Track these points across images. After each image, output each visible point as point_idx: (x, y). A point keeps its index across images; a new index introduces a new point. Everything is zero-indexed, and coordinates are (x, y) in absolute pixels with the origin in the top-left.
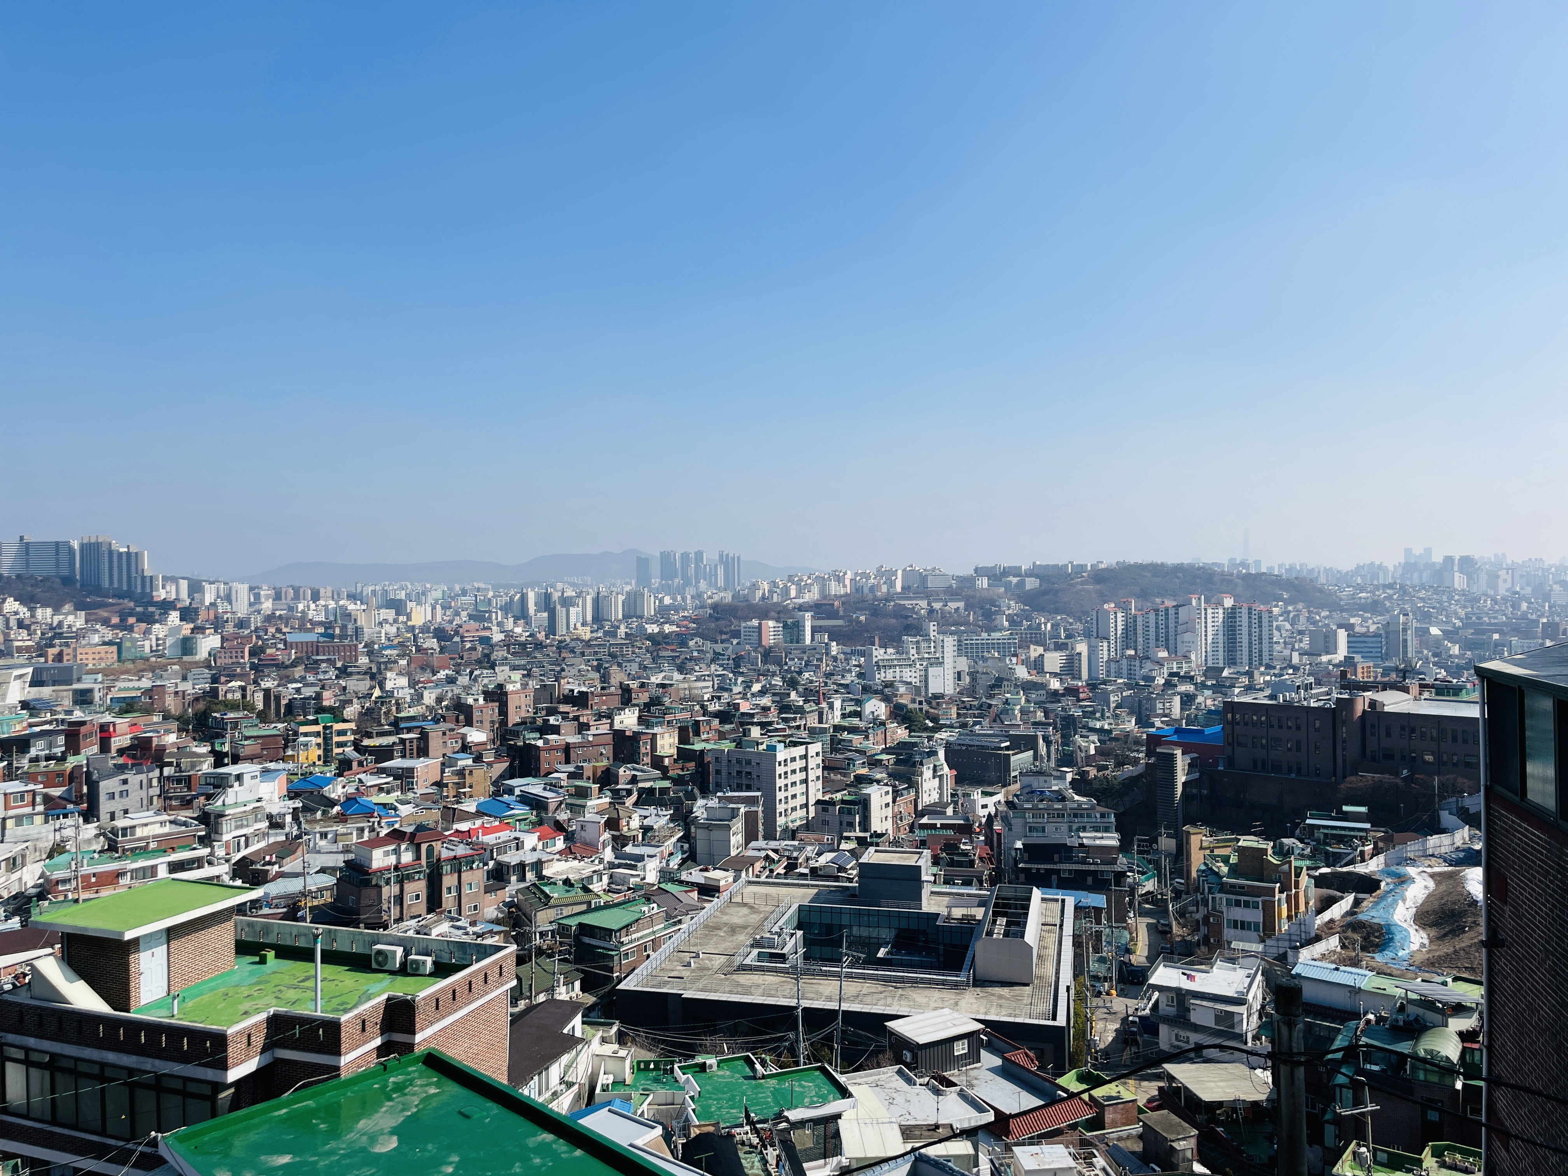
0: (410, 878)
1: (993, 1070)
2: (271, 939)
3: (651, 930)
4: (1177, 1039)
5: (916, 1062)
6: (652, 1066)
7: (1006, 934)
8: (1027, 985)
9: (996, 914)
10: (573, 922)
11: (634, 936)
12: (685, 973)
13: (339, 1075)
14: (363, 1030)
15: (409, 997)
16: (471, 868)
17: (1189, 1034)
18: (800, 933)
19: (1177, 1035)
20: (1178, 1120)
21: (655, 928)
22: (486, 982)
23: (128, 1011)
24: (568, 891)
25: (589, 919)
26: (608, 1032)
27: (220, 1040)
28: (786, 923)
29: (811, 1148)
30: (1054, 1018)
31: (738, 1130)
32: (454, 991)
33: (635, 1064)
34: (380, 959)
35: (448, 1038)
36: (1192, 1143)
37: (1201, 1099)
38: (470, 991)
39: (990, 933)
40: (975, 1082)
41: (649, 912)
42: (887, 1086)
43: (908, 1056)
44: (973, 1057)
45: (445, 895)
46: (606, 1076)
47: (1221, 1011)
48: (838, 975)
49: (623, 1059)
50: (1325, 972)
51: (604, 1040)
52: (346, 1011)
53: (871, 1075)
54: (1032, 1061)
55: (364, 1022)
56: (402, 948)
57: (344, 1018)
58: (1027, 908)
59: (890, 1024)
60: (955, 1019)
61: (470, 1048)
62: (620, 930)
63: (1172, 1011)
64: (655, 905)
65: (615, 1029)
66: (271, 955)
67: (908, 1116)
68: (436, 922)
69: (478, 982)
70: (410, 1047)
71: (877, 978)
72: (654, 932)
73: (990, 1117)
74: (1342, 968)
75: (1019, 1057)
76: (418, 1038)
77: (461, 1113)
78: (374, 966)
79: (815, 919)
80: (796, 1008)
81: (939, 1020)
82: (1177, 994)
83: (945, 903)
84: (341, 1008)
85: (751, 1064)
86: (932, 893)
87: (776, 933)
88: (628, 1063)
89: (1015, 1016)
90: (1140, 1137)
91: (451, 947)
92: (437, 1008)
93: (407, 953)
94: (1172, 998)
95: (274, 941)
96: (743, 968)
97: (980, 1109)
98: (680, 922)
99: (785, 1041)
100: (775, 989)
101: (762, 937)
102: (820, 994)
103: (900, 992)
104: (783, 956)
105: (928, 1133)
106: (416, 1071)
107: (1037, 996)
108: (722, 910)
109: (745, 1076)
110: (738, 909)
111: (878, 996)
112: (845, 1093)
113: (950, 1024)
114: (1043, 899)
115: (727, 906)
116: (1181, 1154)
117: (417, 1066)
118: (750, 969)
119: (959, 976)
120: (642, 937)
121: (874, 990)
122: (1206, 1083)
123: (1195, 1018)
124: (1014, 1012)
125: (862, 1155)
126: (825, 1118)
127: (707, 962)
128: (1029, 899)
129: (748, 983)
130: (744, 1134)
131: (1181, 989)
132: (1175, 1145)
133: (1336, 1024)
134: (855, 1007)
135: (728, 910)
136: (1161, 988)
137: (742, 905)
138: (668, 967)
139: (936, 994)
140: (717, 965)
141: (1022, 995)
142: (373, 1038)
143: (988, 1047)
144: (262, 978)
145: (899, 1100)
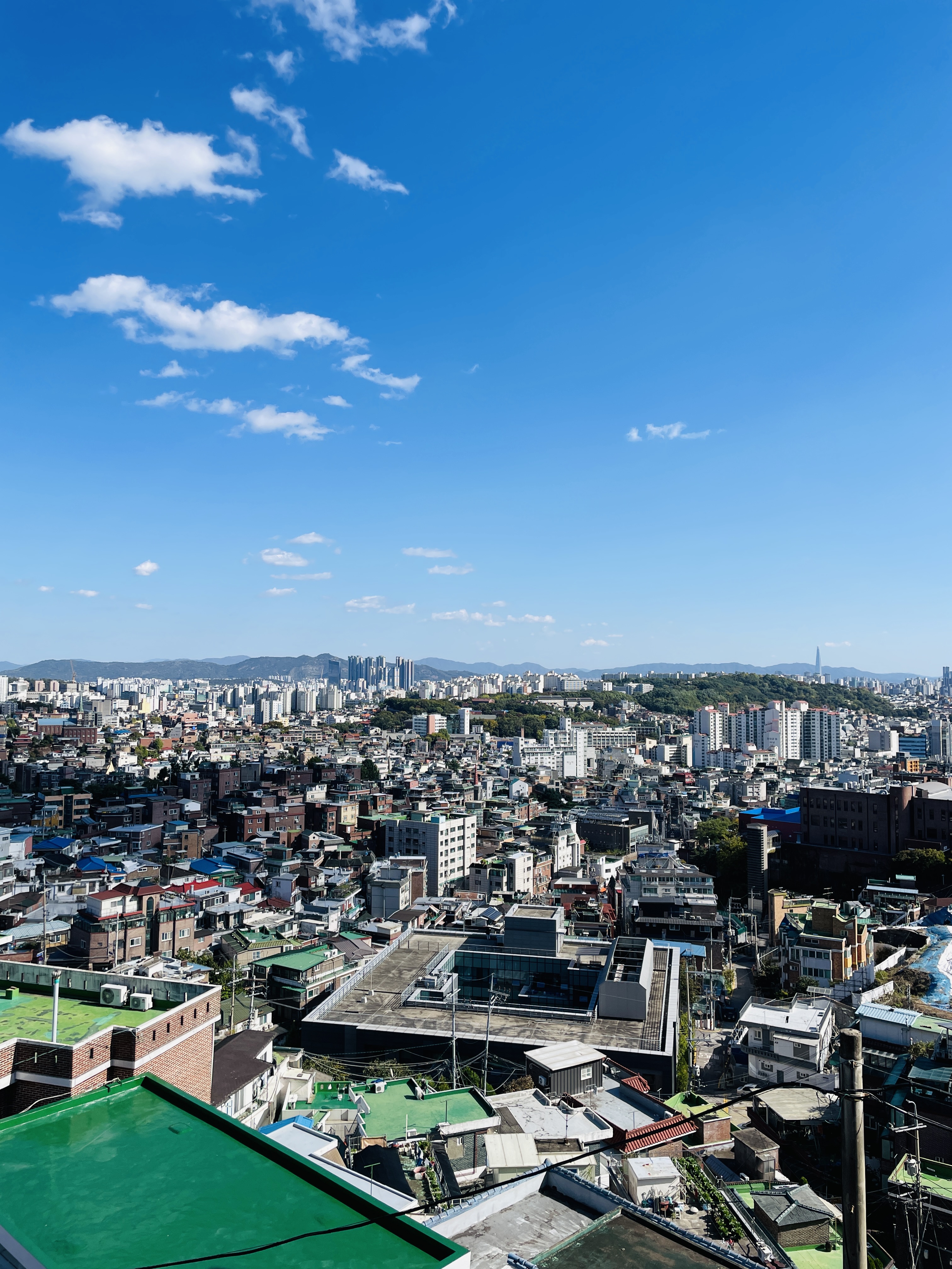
0: (132, 925)
1: (612, 1091)
2: (16, 978)
3: (332, 971)
4: (763, 1068)
5: (550, 1086)
6: (330, 1087)
7: (624, 978)
8: (641, 1021)
9: (616, 961)
10: (268, 964)
11: (318, 976)
12: (359, 1008)
13: (70, 1095)
14: (91, 1057)
15: (131, 1030)
16: (184, 917)
17: (772, 1063)
18: (455, 975)
19: (763, 1064)
20: (764, 1136)
21: (336, 970)
22: (195, 1017)
24: (264, 938)
25: (281, 962)
26: (294, 1058)
28: (445, 966)
29: (461, 1159)
30: (663, 1049)
31: (400, 1143)
32: (168, 1025)
33: (316, 1086)
34: (107, 996)
35: (162, 1064)
36: (775, 1155)
37: (781, 1119)
38: (182, 1024)
39: (611, 977)
40: (598, 1103)
41: (331, 956)
42: (524, 1106)
43: (543, 1081)
44: (596, 1081)
45: (161, 940)
46: (291, 1096)
47: (799, 1044)
48: (486, 1011)
49: (306, 1081)
50: (882, 1012)
51: (291, 1065)
52: (77, 1040)
53: (512, 1096)
54: (645, 1085)
55: (92, 1050)
56: (126, 987)
57: (76, 1047)
58: (642, 956)
59: (529, 1053)
60: (581, 1050)
61: (180, 1073)
62: (306, 971)
63: (759, 1044)
64: (336, 950)
65: (300, 1055)
66: (15, 991)
67: (542, 1132)
68: (153, 962)
69: (188, 1017)
70: (128, 1073)
71: (517, 1014)
72: (334, 973)
73: (609, 1134)
74: (896, 1009)
75: (636, 1082)
76: (137, 1064)
77: (171, 1129)
78: (102, 1002)
79: (468, 963)
80: (451, 1039)
81: (568, 1050)
82: (763, 1030)
83: (575, 952)
84: (73, 1038)
85: (412, 1085)
86: (564, 942)
87: (436, 975)
88: (310, 1085)
89: (631, 1047)
90: (733, 1150)
91: (167, 987)
92: (154, 1039)
93: (131, 991)
94: (759, 1033)
95: (20, 980)
96: (407, 1004)
97: (602, 1127)
98: (356, 964)
99: (440, 1067)
100: (434, 1023)
101: (424, 979)
102: (471, 1027)
103: (537, 1026)
104: (441, 994)
105: (558, 1146)
106: (136, 1091)
107: (649, 1030)
108: (392, 955)
109: (408, 1097)
110: (404, 954)
111: (519, 1029)
112: (490, 1112)
113: (578, 1054)
114: (655, 949)
115: (396, 952)
116: (765, 1164)
117: (135, 1088)
118: (414, 1005)
119: (585, 1013)
120: (325, 977)
121: (515, 1024)
122: (788, 1105)
123: (777, 1049)
124: (630, 1044)
125: (503, 1166)
126: (474, 1132)
127: (378, 999)
128: (643, 949)
129: (411, 1017)
130: (404, 1147)
131: (766, 1026)
132: (760, 1156)
133: (892, 1056)
134: (500, 1039)
135: (396, 955)
136: (750, 1025)
137: (408, 951)
138: (346, 1003)
139: (566, 1028)
140: (386, 1001)
141: (636, 1029)
142: (99, 1064)
143: (608, 1074)
144: (8, 1012)
145: (535, 1118)
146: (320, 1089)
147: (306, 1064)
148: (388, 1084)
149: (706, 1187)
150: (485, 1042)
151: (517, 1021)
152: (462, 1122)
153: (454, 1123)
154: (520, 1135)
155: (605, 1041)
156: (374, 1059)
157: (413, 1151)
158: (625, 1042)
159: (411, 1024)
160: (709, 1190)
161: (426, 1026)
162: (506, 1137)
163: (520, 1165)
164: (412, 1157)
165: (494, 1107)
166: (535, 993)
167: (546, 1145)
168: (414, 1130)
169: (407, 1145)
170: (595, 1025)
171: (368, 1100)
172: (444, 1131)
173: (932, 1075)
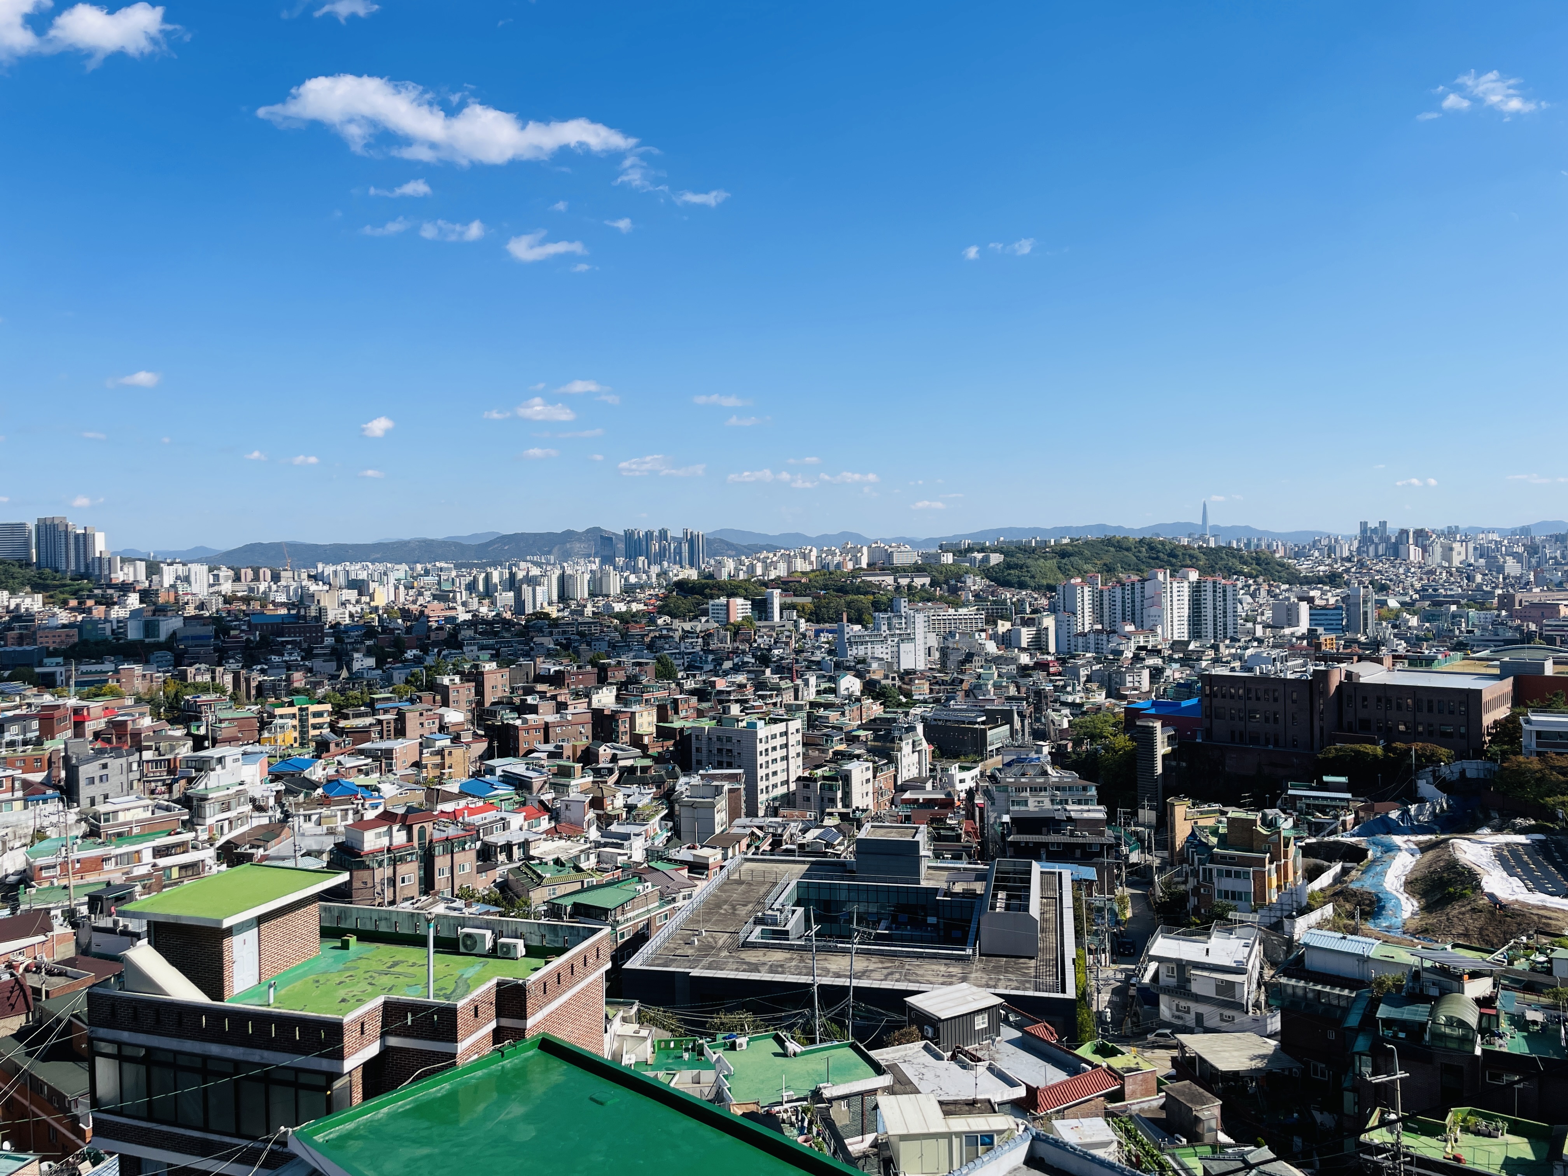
0: (402, 859)
1: (1011, 1042)
2: (350, 924)
3: (646, 908)
4: (1178, 1010)
5: (938, 1037)
6: (672, 1044)
7: (1008, 907)
8: (1032, 958)
9: (996, 888)
10: (568, 903)
11: (630, 915)
12: (690, 952)
13: (456, 1063)
14: (476, 1015)
15: (521, 982)
16: (464, 849)
17: (1190, 1004)
18: (800, 910)
19: (1177, 1005)
20: (1201, 1090)
21: (650, 907)
22: (585, 966)
23: (222, 1000)
24: (559, 871)
25: (583, 899)
26: (628, 1012)
27: (335, 1029)
28: (786, 899)
29: (849, 1125)
30: (1064, 991)
31: (777, 1109)
32: (559, 975)
33: (656, 1044)
34: (469, 943)
35: (558, 1021)
36: (1217, 1112)
37: (1217, 1069)
38: (572, 974)
39: (993, 907)
40: (997, 1056)
41: (643, 890)
42: (915, 1061)
43: (930, 1032)
44: (993, 1030)
45: (437, 877)
46: (628, 1056)
47: (1222, 981)
48: (848, 952)
49: (644, 1039)
50: (1330, 940)
51: (624, 1020)
53: (898, 1051)
54: (1052, 1034)
55: (476, 1008)
56: (490, 932)
57: (460, 1004)
58: (1028, 881)
59: (910, 1000)
60: (974, 993)
61: (572, 1032)
62: (615, 908)
63: (1173, 981)
64: (648, 884)
65: (635, 1008)
66: (353, 940)
67: (940, 1092)
69: (579, 965)
70: (519, 1034)
71: (881, 953)
72: (649, 911)
73: (1022, 1091)
74: (1349, 937)
75: (1040, 1030)
76: (530, 1022)
77: (593, 1100)
78: (462, 950)
79: (813, 895)
80: (813, 985)
81: (958, 995)
82: (1178, 965)
83: (945, 878)
84: (441, 993)
85: (780, 1042)
86: (929, 867)
87: (777, 910)
88: (649, 1041)
89: (1024, 990)
90: (1162, 1107)
92: (545, 992)
93: (497, 935)
94: (1172, 968)
95: (354, 927)
96: (747, 945)
97: (1011, 1083)
98: (674, 900)
99: (800, 1018)
100: (782, 966)
101: (764, 914)
102: (827, 971)
103: (907, 967)
104: (787, 933)
105: (967, 1108)
106: (533, 1056)
107: (1043, 969)
108: (721, 887)
109: (776, 1055)
110: (736, 886)
111: (885, 971)
112: (879, 1069)
113: (970, 998)
114: (1042, 873)
115: (725, 884)
116: (1206, 1123)
117: (531, 1053)
118: (754, 946)
119: (964, 950)
120: (638, 916)
121: (880, 965)
122: (1223, 1054)
123: (1195, 988)
124: (1022, 986)
125: (905, 1132)
126: (862, 1094)
127: (710, 940)
128: (1029, 873)
129: (753, 960)
130: (784, 1112)
131: (1181, 960)
132: (1200, 1115)
133: (1346, 992)
134: (864, 983)
135: (726, 887)
136: (1160, 960)
137: (740, 882)
138: (672, 945)
139: (943, 968)
140: (721, 942)
141: (1028, 968)
142: (485, 1024)
143: (1006, 1020)
144: (349, 965)
145: (929, 1075)
146: (661, 1047)
147: (641, 1019)
148: (751, 1039)
149: (1148, 1152)
150: (849, 987)
151: (882, 962)
152: (847, 1082)
153: (837, 1084)
154: (918, 1095)
155: (992, 983)
156: (720, 1010)
157: (794, 1118)
158: (1015, 984)
159: (755, 968)
160: (1152, 1156)
161: (772, 970)
162: (903, 1099)
163: (925, 1131)
164: (792, 1125)
165: (883, 1063)
166: (897, 929)
167: (952, 1107)
168: (792, 1093)
169: (786, 1111)
170: (977, 964)
171: (728, 1058)
172: (827, 1093)
173: (1406, 1013)
